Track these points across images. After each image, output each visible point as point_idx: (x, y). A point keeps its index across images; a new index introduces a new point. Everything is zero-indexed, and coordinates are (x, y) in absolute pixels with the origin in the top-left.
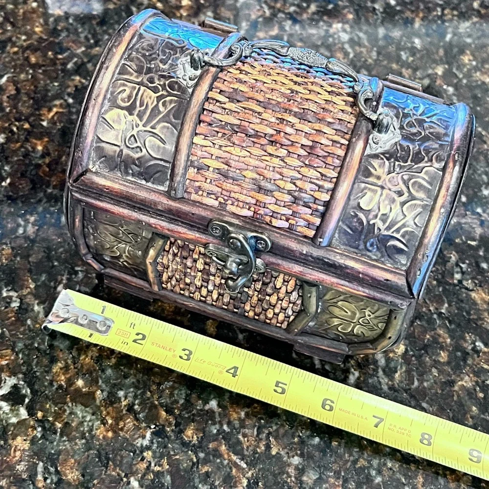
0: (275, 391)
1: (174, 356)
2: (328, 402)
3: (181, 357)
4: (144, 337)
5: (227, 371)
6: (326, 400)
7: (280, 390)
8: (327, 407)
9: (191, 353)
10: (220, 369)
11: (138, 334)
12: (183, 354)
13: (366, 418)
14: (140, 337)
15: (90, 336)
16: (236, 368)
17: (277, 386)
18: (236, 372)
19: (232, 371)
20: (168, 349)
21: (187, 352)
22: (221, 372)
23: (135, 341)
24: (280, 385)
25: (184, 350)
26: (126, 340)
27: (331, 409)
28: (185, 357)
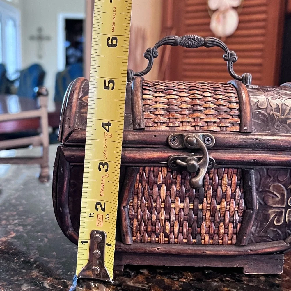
0: (113, 88)
1: (107, 176)
2: (110, 42)
3: (107, 170)
4: (99, 203)
5: (108, 131)
6: (109, 45)
7: (111, 85)
8: (114, 42)
9: (101, 164)
10: (107, 137)
11: (97, 209)
12: (103, 170)
13: (115, 8)
14: (98, 206)
15: (110, 245)
16: (103, 125)
17: (108, 88)
18: (106, 124)
19: (107, 127)
20: (103, 182)
21: (101, 166)
22: (110, 136)
23: (103, 210)
24: (107, 85)
25: (100, 169)
26: (105, 216)
27: (115, 38)
28: (106, 167)
